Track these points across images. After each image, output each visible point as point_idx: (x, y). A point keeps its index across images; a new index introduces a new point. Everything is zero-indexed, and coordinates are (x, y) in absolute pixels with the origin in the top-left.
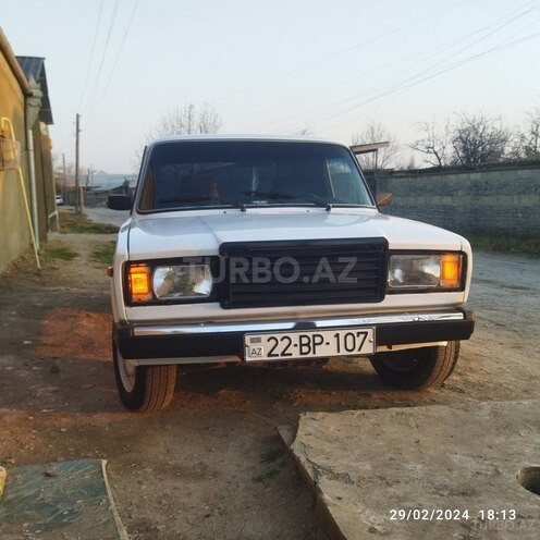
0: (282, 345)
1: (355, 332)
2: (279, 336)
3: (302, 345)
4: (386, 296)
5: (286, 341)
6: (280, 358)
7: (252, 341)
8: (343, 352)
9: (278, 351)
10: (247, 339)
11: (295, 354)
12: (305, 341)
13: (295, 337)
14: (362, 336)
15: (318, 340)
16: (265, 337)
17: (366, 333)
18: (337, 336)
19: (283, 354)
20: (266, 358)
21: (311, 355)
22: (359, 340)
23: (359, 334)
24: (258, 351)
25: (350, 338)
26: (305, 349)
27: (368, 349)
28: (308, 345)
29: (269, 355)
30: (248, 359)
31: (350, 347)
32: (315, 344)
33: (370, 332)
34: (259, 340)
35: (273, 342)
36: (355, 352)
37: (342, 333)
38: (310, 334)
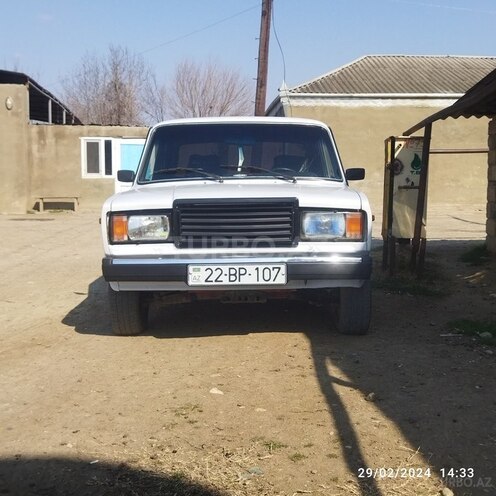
0: (216, 274)
1: (271, 267)
2: (214, 268)
3: (230, 275)
4: (300, 243)
5: (219, 272)
6: (214, 283)
7: (194, 270)
8: (262, 282)
9: (213, 278)
10: (191, 268)
11: (225, 281)
12: (233, 272)
13: (225, 269)
14: (276, 270)
15: (242, 271)
16: (203, 268)
17: (279, 268)
18: (257, 269)
19: (216, 281)
20: (204, 283)
21: (237, 282)
22: (274, 273)
23: (274, 268)
24: (197, 278)
25: (267, 271)
26: (233, 278)
27: (281, 280)
28: (235, 275)
29: (206, 281)
30: (190, 283)
31: (267, 278)
32: (240, 275)
33: (283, 268)
34: (199, 270)
35: (209, 272)
36: (271, 282)
37: (261, 268)
38: (237, 267)
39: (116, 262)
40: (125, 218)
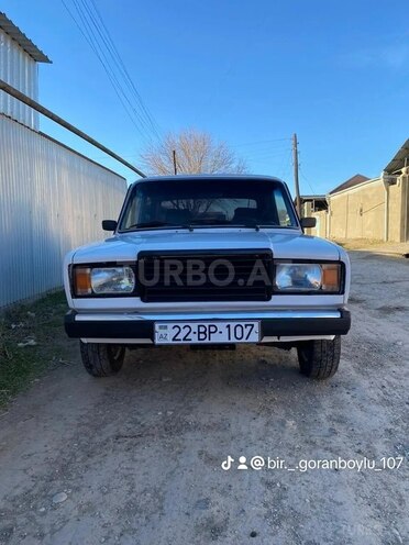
0: (184, 332)
1: (243, 324)
2: (182, 325)
3: (199, 333)
4: (273, 297)
5: (187, 330)
6: (182, 342)
7: (161, 327)
8: (233, 340)
9: (181, 336)
10: (157, 326)
11: (194, 340)
12: (202, 329)
13: (194, 326)
14: (249, 328)
15: (213, 329)
16: (171, 325)
17: (253, 326)
18: (228, 326)
19: (184, 339)
20: (171, 342)
21: (207, 341)
22: (246, 331)
23: (246, 326)
24: (165, 336)
25: (239, 329)
26: (202, 336)
27: (255, 338)
28: (204, 333)
29: (174, 339)
30: (157, 342)
31: (239, 335)
32: (210, 333)
33: (256, 324)
34: (166, 327)
35: (177, 329)
36: (243, 340)
37: (233, 325)
38: (207, 325)
39: (78, 318)
40: (88, 271)
